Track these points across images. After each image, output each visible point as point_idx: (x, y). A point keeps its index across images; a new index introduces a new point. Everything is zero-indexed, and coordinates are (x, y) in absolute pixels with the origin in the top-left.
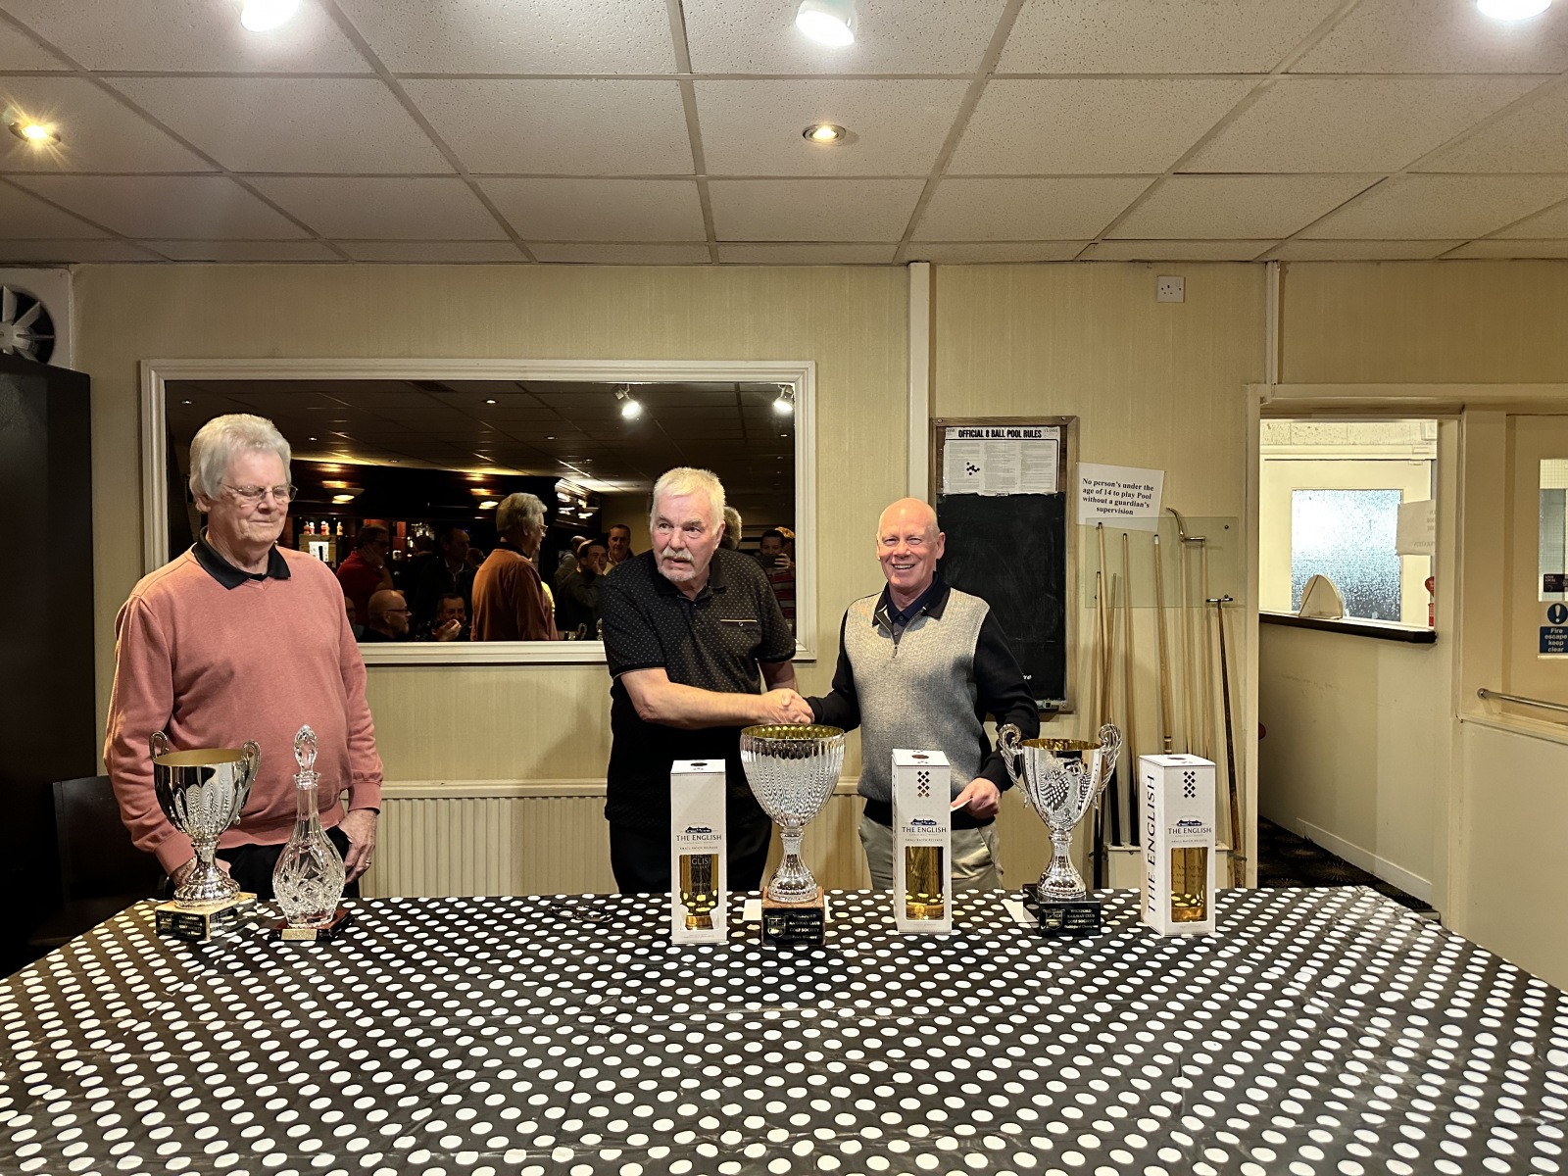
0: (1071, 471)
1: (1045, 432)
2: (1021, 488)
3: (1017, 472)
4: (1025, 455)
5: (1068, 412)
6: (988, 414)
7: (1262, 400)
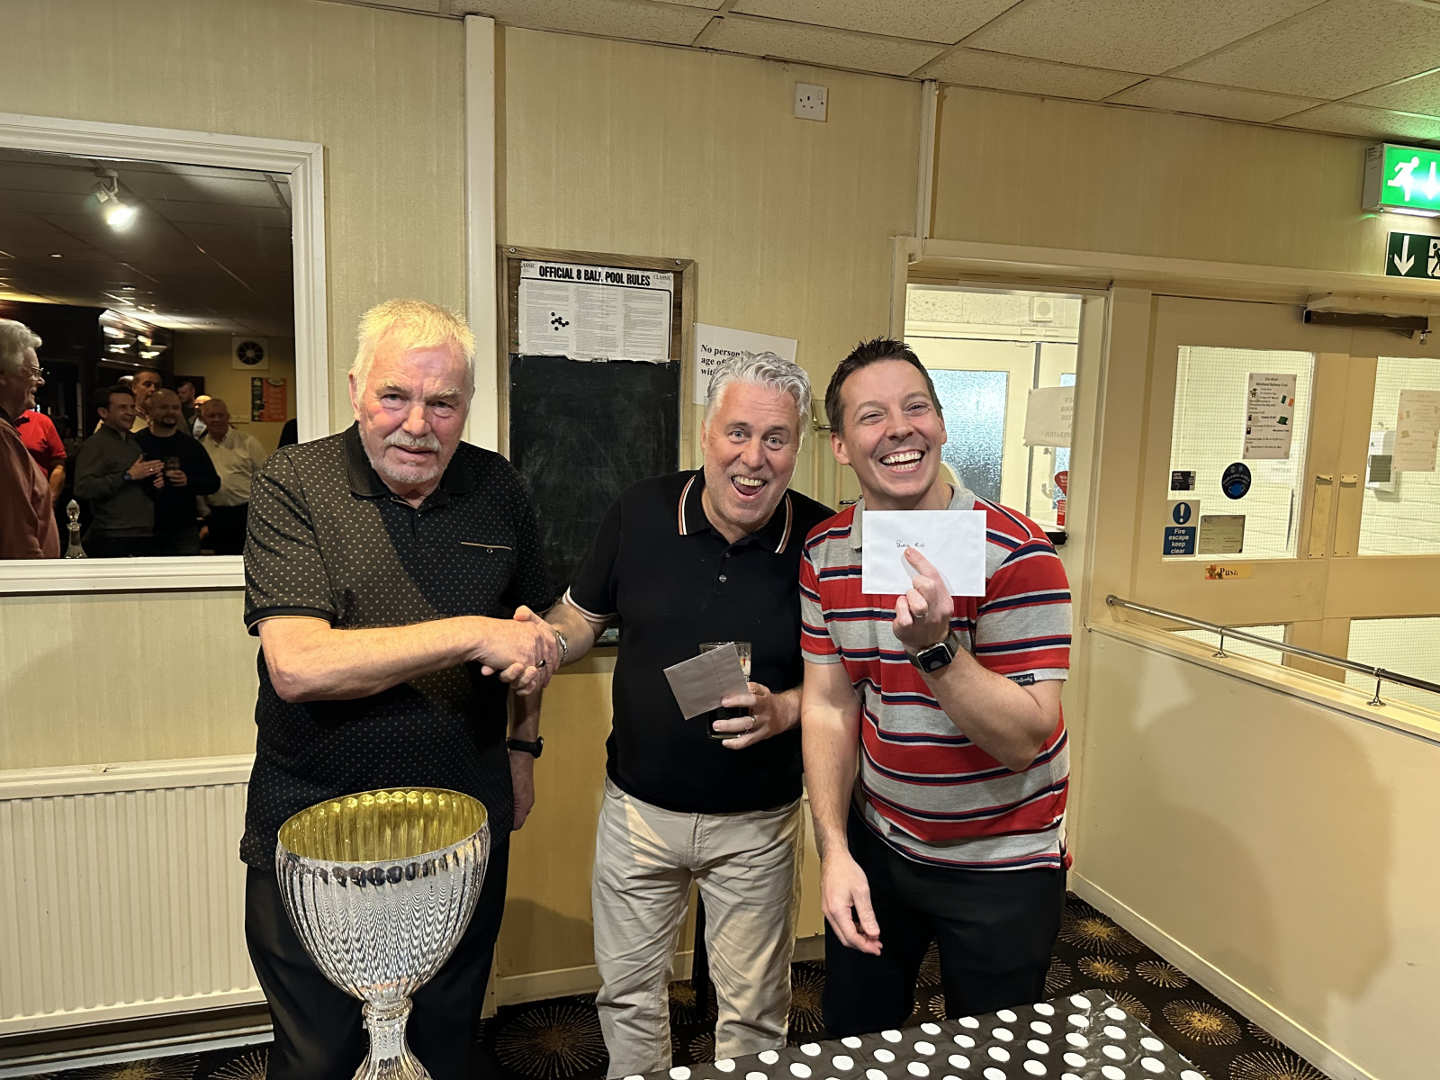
0: (688, 332)
1: (656, 280)
2: (625, 352)
3: (619, 330)
4: (628, 309)
5: (683, 254)
6: (580, 247)
7: (911, 257)
